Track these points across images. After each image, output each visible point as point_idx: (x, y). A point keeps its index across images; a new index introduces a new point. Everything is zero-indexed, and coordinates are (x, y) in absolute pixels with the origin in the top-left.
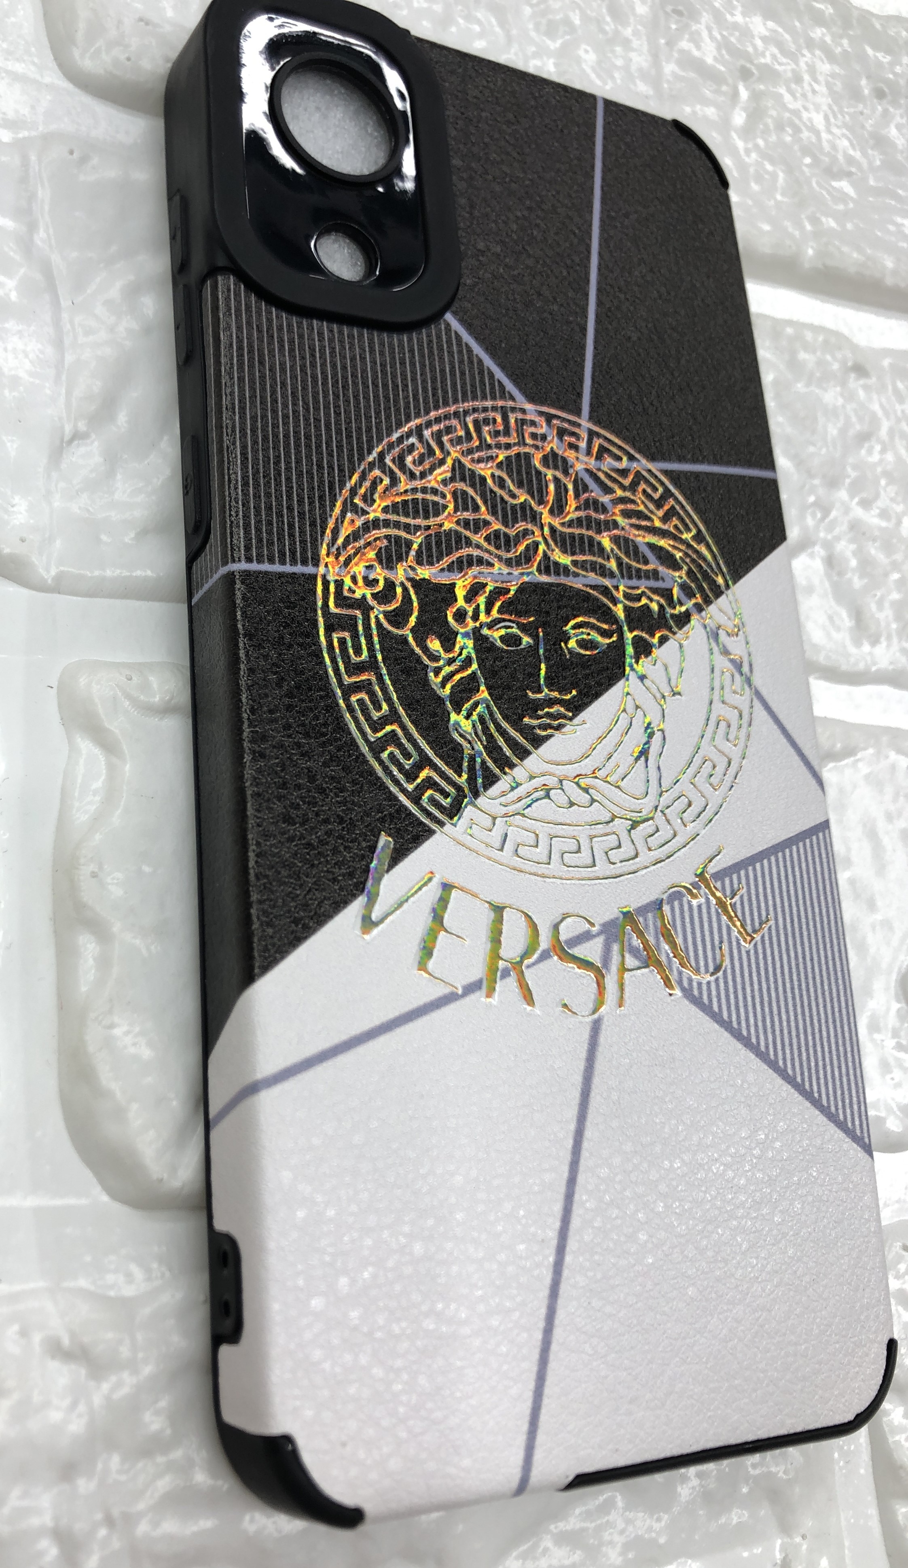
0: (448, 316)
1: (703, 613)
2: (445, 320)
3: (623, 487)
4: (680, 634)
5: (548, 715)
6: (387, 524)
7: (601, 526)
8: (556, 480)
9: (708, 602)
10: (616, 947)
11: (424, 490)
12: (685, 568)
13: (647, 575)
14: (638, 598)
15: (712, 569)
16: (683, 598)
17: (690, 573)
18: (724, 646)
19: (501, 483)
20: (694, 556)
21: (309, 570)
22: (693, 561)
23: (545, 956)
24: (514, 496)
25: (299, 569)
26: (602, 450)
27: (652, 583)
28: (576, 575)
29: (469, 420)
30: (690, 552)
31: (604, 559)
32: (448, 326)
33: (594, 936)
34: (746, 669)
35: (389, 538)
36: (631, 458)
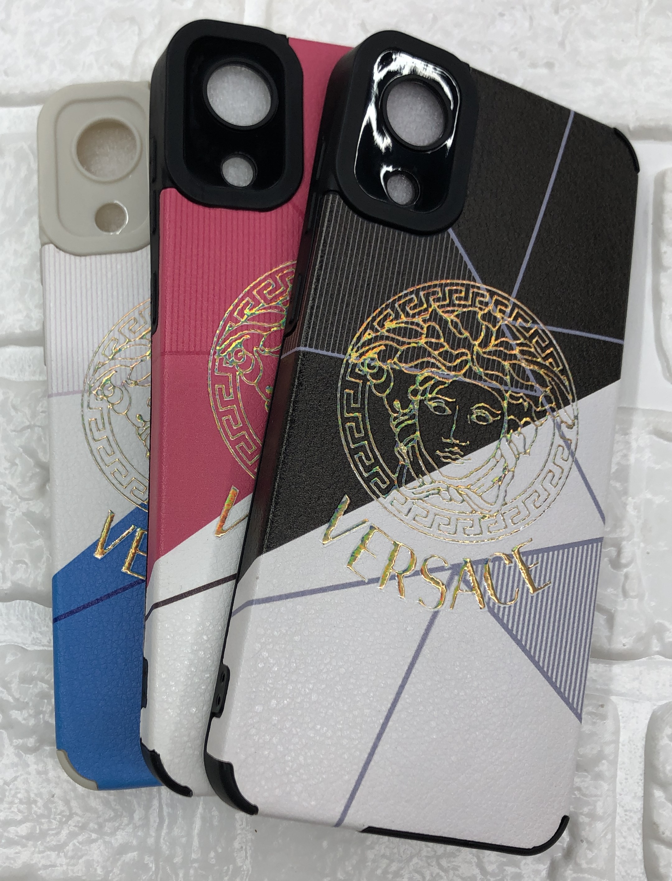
0: (450, 231)
1: (555, 413)
2: (448, 232)
3: (525, 338)
4: (537, 423)
5: (450, 452)
6: (387, 338)
7: (506, 357)
8: (487, 328)
9: (559, 408)
10: (456, 578)
11: (412, 323)
12: (550, 387)
13: (527, 387)
14: (518, 399)
15: (567, 390)
16: (545, 402)
17: (552, 390)
18: (562, 432)
19: (456, 325)
20: (557, 381)
21: (341, 356)
22: (556, 383)
23: (416, 574)
24: (461, 333)
25: (335, 355)
26: (518, 316)
27: (529, 392)
28: (485, 381)
29: (447, 289)
30: (556, 379)
31: (504, 375)
32: (449, 235)
33: (446, 570)
34: (573, 447)
35: (386, 345)
36: (534, 322)
